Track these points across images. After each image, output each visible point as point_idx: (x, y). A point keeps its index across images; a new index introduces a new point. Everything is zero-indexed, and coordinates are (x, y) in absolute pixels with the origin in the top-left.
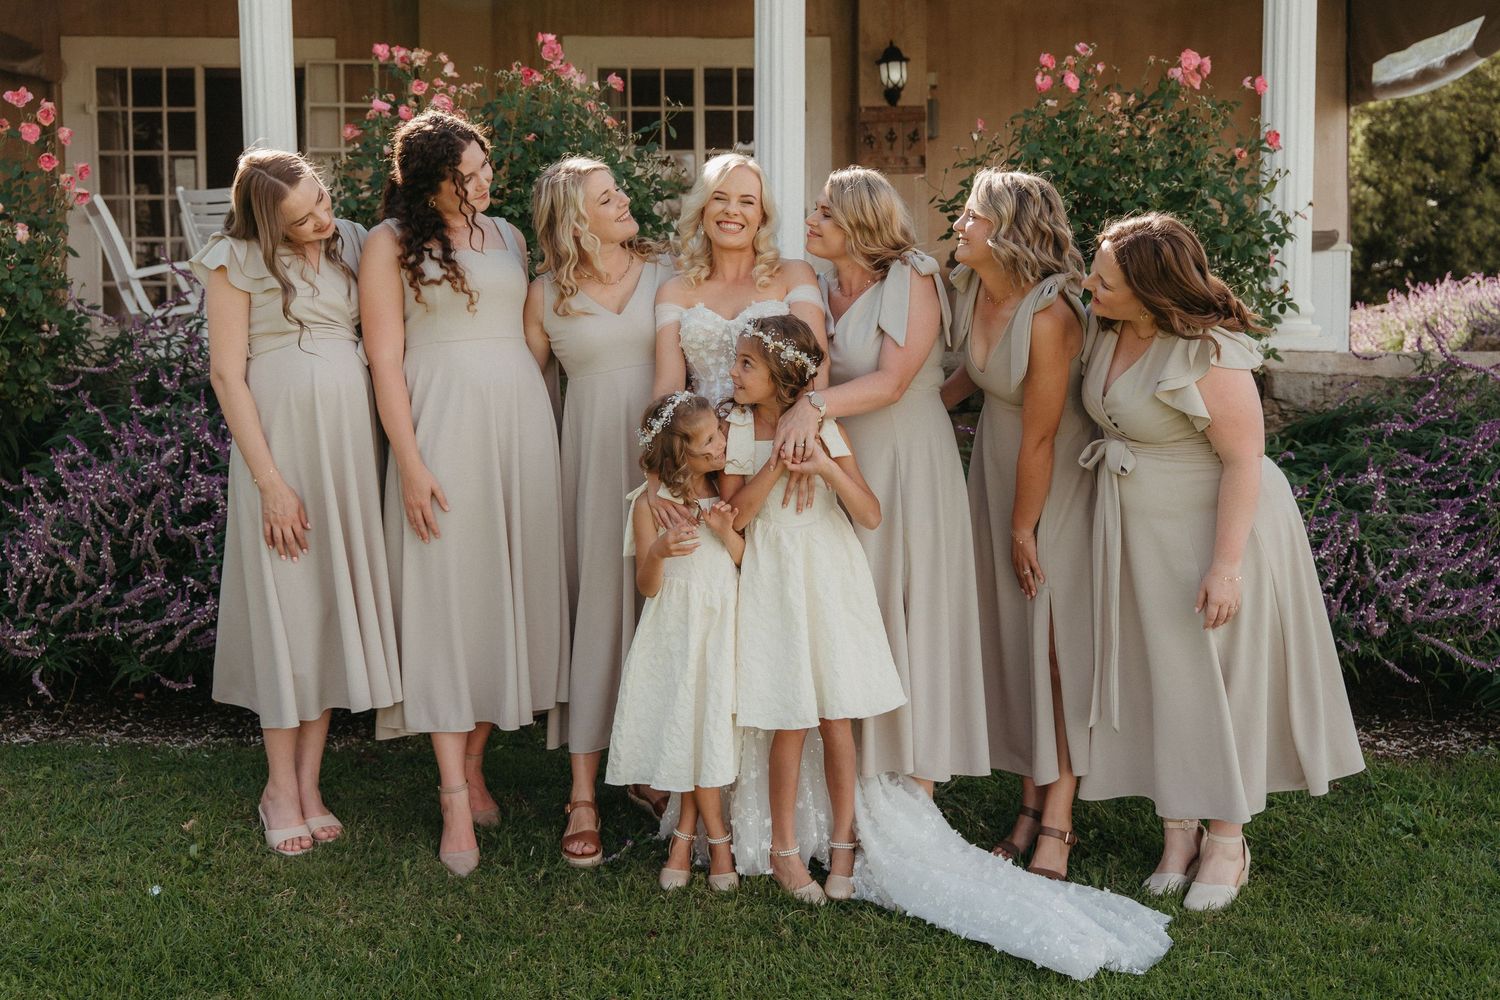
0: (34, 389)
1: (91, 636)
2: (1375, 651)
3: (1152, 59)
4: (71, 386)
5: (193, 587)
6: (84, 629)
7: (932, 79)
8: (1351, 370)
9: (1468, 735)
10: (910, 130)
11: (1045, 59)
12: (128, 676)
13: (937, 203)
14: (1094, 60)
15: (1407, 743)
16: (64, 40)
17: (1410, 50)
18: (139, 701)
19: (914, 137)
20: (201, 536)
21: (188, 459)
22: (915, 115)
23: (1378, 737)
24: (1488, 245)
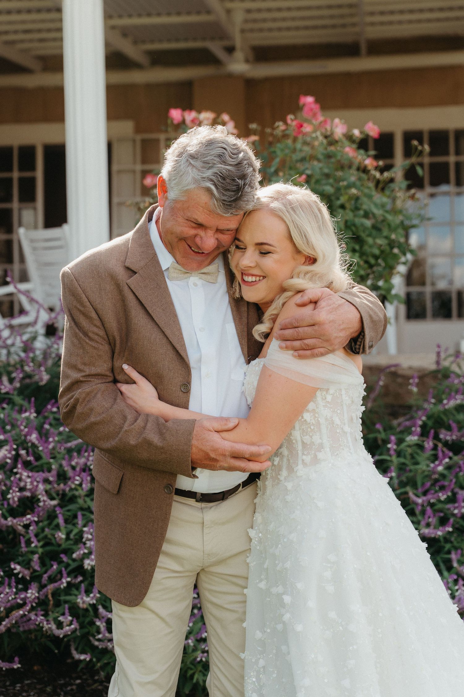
5: (18, 573)
20: (26, 527)
21: (17, 456)
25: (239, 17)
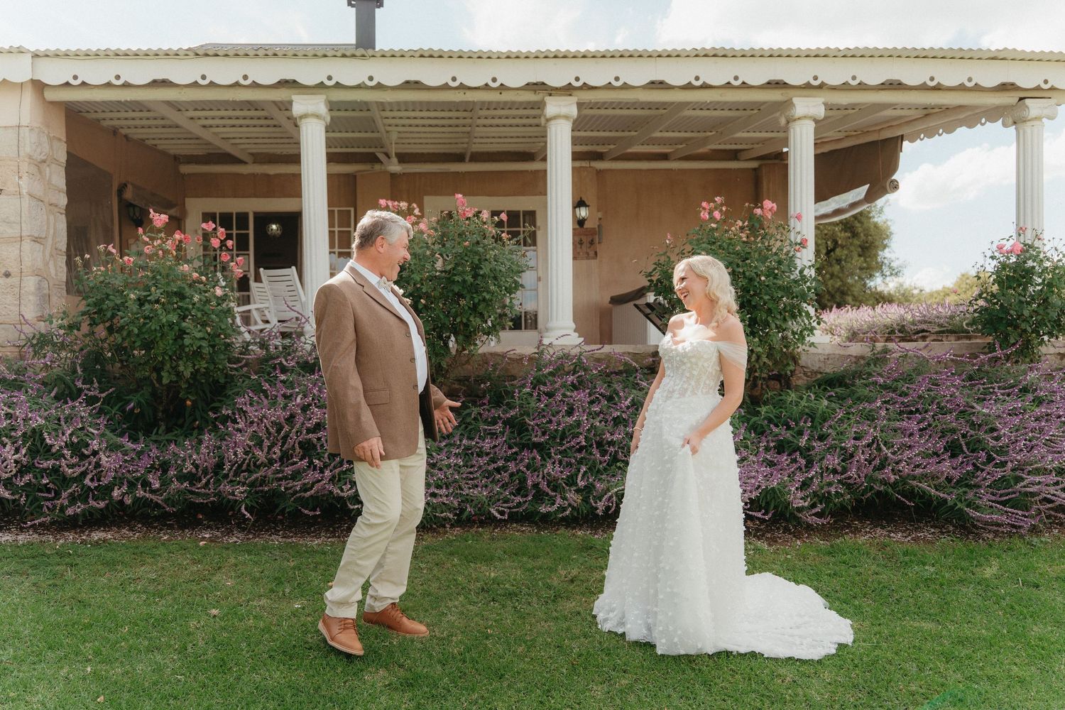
0: (221, 367)
1: (266, 489)
2: (890, 490)
3: (747, 204)
4: (240, 365)
6: (261, 485)
7: (600, 215)
8: (837, 352)
9: (933, 530)
10: (590, 239)
11: (704, 204)
12: (285, 509)
13: (643, 273)
14: (722, 205)
15: (905, 535)
16: (186, 199)
17: (830, 200)
18: (281, 520)
19: (592, 243)
22: (592, 232)
23: (890, 531)
24: (836, 292)
25: (394, 136)
